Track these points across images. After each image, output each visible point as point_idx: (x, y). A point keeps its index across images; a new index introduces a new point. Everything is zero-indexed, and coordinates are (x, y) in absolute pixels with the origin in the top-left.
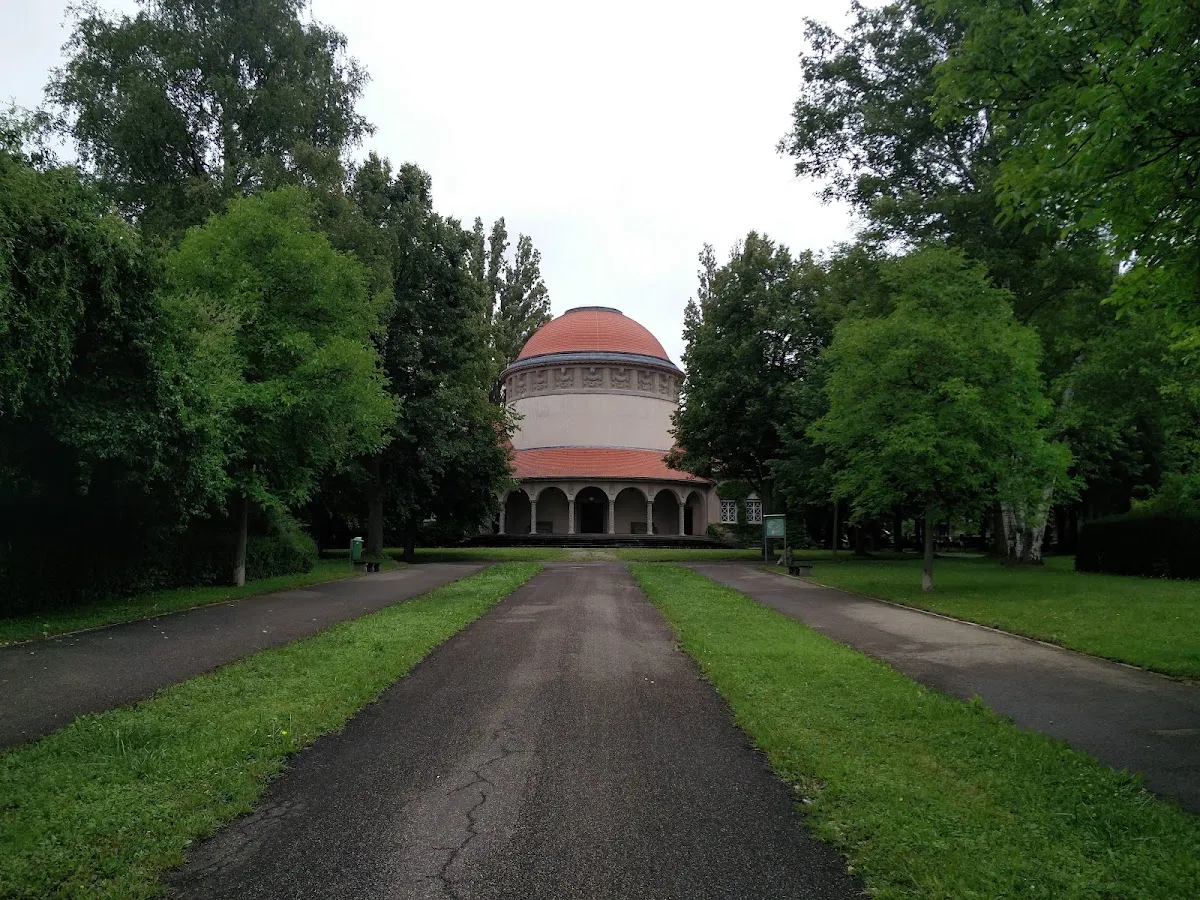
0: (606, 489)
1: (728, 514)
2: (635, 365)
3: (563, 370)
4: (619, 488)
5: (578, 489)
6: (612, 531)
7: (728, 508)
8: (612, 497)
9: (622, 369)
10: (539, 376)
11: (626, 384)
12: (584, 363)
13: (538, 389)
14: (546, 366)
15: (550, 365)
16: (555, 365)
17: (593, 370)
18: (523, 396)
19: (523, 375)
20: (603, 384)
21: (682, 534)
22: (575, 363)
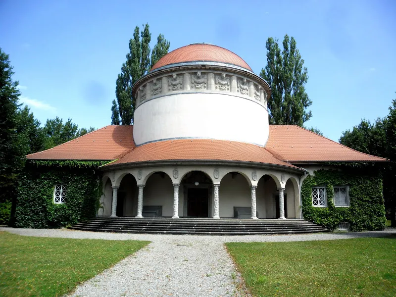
0: (210, 172)
1: (319, 199)
2: (235, 72)
3: (174, 75)
4: (224, 172)
5: (183, 172)
6: (217, 216)
7: (318, 193)
8: (217, 182)
9: (224, 74)
10: (155, 84)
11: (227, 87)
12: (192, 69)
13: (155, 95)
14: (161, 74)
15: (165, 73)
16: (168, 72)
17: (200, 74)
18: (143, 102)
19: (145, 86)
20: (207, 85)
21: (283, 217)
22: (184, 69)
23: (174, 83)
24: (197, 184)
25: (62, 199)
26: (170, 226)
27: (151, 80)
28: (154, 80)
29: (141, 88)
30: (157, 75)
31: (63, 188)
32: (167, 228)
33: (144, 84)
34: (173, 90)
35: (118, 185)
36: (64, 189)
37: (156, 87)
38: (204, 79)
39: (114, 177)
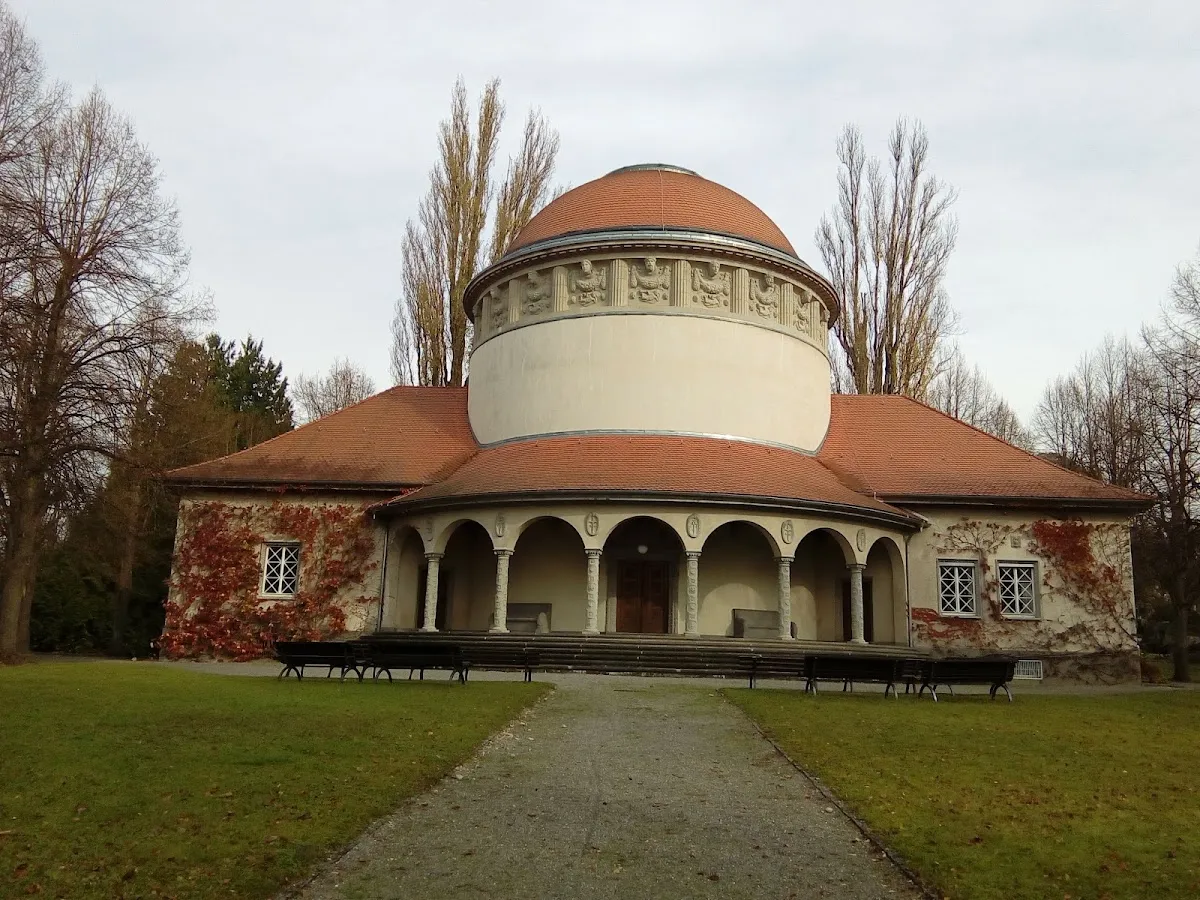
0: (678, 522)
1: (957, 596)
2: (744, 258)
5: (609, 521)
6: (693, 632)
7: (957, 580)
8: (694, 546)
9: (717, 264)
10: (534, 285)
11: (723, 298)
12: (633, 249)
13: (532, 313)
14: (549, 258)
15: (559, 256)
16: (568, 255)
17: (653, 264)
18: (500, 330)
19: (504, 287)
20: (672, 295)
21: (860, 639)
22: (611, 250)
23: (584, 283)
24: (643, 550)
25: (284, 586)
26: (580, 653)
27: (524, 272)
28: (532, 273)
29: (493, 290)
30: (539, 261)
31: (287, 554)
32: (572, 658)
33: (505, 280)
34: (582, 304)
35: (441, 550)
36: (291, 559)
37: (535, 293)
38: (663, 277)
39: (430, 530)
